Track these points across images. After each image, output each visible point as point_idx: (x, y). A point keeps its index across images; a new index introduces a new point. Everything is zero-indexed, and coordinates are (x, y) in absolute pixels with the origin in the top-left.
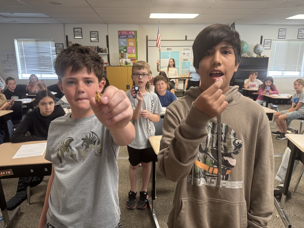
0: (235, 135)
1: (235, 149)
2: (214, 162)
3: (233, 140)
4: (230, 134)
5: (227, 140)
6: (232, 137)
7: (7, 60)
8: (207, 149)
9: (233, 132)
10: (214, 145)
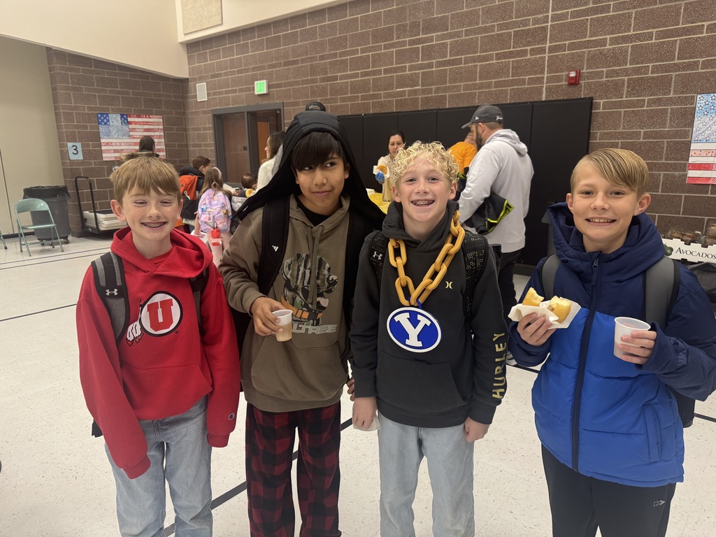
0: (329, 269)
1: (328, 287)
2: (303, 303)
3: (327, 277)
4: (324, 269)
5: (320, 276)
6: (326, 272)
8: (297, 287)
9: (327, 266)
10: (306, 284)
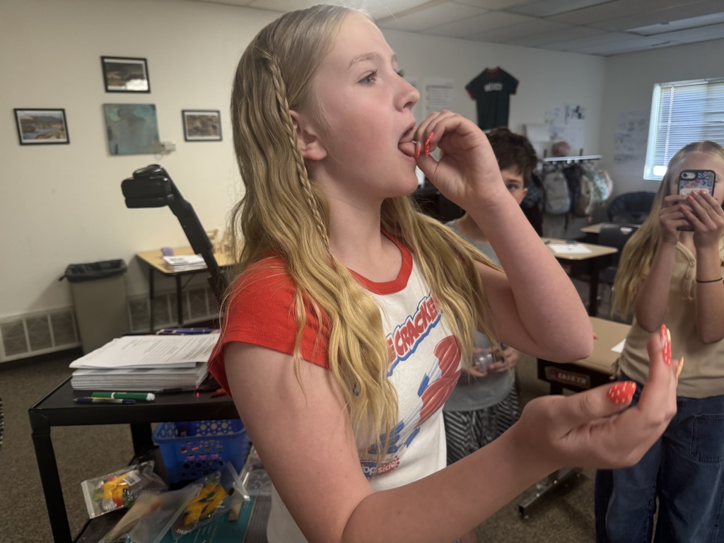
7: (628, 135)
